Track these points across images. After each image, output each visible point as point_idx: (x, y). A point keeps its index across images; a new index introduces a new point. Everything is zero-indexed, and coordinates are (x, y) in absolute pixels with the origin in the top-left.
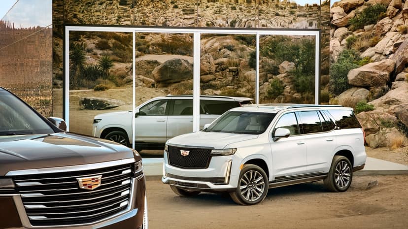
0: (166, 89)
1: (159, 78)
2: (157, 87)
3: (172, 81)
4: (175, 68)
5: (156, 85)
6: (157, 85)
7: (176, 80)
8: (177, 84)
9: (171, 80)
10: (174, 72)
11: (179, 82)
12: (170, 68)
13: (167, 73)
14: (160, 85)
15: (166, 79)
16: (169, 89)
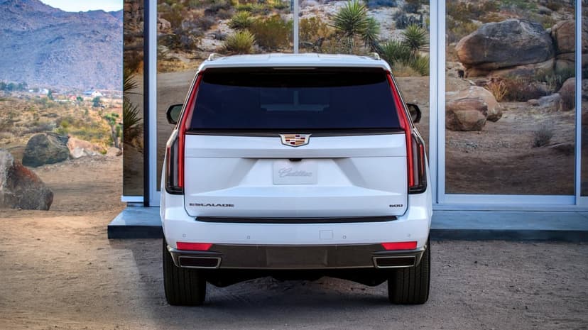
0: (482, 79)
1: (466, 58)
2: (466, 77)
3: (494, 65)
4: (501, 40)
5: (465, 73)
6: (467, 74)
7: (505, 63)
8: (507, 72)
9: (491, 62)
10: (497, 47)
11: (514, 66)
12: (489, 40)
13: (483, 49)
14: (472, 72)
15: (481, 60)
16: (488, 80)
